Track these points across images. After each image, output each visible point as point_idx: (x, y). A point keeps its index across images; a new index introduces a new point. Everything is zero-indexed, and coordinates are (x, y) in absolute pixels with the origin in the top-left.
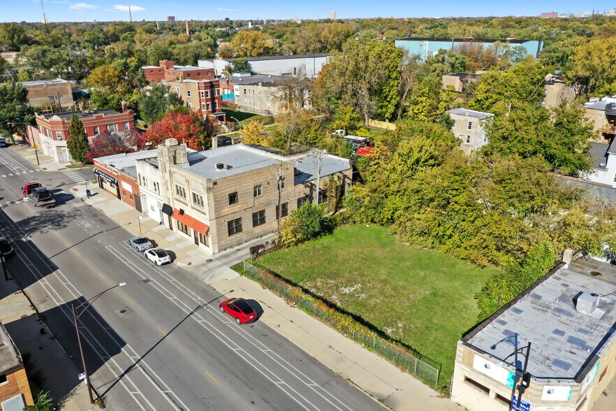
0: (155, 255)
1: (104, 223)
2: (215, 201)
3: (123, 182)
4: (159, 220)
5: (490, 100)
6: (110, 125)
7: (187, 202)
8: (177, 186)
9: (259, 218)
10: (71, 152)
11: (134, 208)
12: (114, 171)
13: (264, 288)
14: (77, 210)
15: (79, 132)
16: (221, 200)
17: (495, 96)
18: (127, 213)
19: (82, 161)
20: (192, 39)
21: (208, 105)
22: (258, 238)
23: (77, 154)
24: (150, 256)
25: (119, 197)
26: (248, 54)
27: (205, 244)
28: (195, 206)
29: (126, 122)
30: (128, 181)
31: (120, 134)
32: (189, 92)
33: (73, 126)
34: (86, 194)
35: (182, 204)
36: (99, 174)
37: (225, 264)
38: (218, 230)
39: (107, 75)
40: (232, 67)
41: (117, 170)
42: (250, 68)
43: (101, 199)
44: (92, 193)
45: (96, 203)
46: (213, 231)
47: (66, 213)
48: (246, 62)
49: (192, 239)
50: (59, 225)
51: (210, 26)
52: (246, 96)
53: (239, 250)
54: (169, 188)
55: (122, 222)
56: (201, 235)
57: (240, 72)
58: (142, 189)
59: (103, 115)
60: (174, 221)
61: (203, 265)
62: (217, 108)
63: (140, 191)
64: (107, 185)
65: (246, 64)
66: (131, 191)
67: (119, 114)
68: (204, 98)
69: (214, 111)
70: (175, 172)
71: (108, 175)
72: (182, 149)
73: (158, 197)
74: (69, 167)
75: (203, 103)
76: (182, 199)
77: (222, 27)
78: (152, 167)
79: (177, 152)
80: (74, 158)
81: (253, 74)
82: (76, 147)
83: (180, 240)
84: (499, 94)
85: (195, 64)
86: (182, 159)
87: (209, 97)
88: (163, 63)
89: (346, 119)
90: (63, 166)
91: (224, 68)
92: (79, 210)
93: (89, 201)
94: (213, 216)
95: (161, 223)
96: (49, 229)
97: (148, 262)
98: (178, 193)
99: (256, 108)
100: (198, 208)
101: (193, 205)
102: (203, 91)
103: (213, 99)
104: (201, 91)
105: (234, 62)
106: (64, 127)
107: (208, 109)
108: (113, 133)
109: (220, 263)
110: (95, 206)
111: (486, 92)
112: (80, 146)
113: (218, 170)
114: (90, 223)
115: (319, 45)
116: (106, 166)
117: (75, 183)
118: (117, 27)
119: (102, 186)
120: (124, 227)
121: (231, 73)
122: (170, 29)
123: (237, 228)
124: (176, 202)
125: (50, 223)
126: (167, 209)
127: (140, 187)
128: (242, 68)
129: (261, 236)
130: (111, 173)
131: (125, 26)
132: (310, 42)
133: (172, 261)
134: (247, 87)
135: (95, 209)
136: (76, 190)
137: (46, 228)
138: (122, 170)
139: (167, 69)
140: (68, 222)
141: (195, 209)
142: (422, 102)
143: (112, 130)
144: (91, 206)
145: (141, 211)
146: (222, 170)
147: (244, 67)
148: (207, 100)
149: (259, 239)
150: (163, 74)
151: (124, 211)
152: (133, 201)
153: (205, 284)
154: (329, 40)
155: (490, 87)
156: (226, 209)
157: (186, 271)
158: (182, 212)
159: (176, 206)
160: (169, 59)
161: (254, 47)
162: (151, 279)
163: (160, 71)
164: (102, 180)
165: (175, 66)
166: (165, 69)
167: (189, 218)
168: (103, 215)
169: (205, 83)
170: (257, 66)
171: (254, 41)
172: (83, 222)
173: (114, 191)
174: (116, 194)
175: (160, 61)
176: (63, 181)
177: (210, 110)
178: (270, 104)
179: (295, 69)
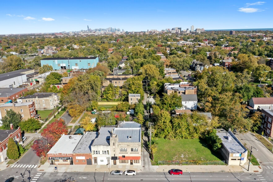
1: (88, 174)
3: (76, 157)
8: (120, 149)
11: (86, 165)
12: (69, 154)
25: (72, 164)
27: (136, 163)
30: (83, 155)
32: (21, 110)
36: (53, 159)
49: (129, 164)
58: (94, 156)
60: (117, 161)
61: (144, 169)
64: (59, 162)
66: (85, 159)
69: (35, 115)
71: (62, 157)
73: (107, 155)
74: (9, 164)
75: (31, 113)
76: (123, 152)
78: (105, 146)
83: (124, 166)
101: (132, 152)
104: (30, 108)
107: (33, 115)
109: (148, 166)
110: (68, 171)
119: (52, 164)
130: (66, 156)
136: (42, 170)
144: (66, 172)
145: (92, 164)
151: (84, 167)
152: (85, 162)
153: (155, 172)
162: (142, 179)
167: (129, 157)
172: (80, 178)
174: (68, 163)
178: (44, 105)
179: (14, 82)
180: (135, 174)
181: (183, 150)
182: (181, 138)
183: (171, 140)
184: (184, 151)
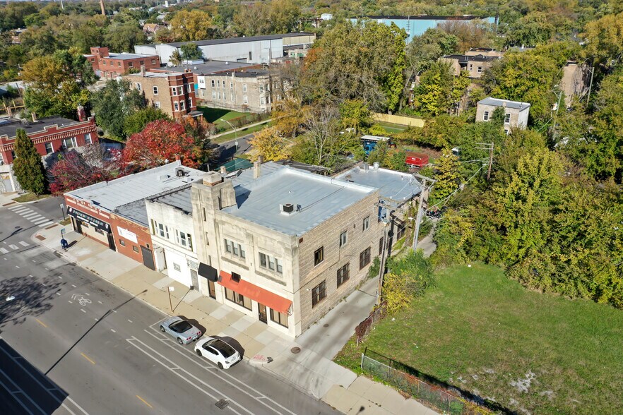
0: (217, 354)
1: (107, 295)
2: (300, 265)
3: (119, 229)
4: (189, 283)
5: (523, 88)
6: (66, 139)
7: (247, 264)
8: (226, 240)
9: (343, 275)
10: (20, 180)
11: (141, 264)
12: (102, 212)
13: (407, 398)
14: (57, 274)
15: (30, 153)
16: (306, 262)
17: (529, 83)
18: (133, 272)
19: (35, 191)
20: (112, 20)
21: (181, 104)
22: (341, 301)
23: (29, 183)
24: (205, 353)
25: (112, 246)
26: (191, 37)
27: (280, 323)
28: (264, 272)
29: (87, 134)
30: (130, 228)
31: (80, 150)
32: (155, 89)
33: (20, 146)
34: (60, 245)
35: (237, 267)
36: (75, 215)
37: (323, 354)
38: (302, 302)
39: (45, 71)
40: (181, 53)
41: (108, 212)
42: (202, 53)
43: (84, 252)
44: (69, 242)
45: (81, 259)
46: (296, 306)
47: (40, 281)
48: (197, 47)
49: (254, 314)
50: (39, 306)
51: (121, 6)
52: (214, 89)
53: (326, 326)
54: (212, 242)
55: (132, 290)
56: (271, 311)
57: (190, 58)
58: (156, 240)
59: (56, 126)
60: (218, 287)
61: (292, 360)
62: (192, 107)
63: (153, 242)
64: (89, 230)
65: (196, 49)
66: (136, 242)
67: (78, 123)
68: (176, 95)
69: (188, 111)
70: (223, 223)
71: (92, 218)
72: (228, 187)
73: (191, 254)
74: (17, 200)
75: (175, 102)
76: (236, 259)
77: (134, 6)
78: (179, 213)
79: (223, 191)
80: (25, 187)
81: (206, 60)
82: (26, 174)
83: (233, 317)
84: (533, 79)
85: (131, 50)
86: (229, 200)
87: (182, 94)
88: (95, 50)
89: (355, 115)
90: (9, 199)
91: (171, 54)
92: (60, 274)
93: (69, 256)
94: (298, 286)
95: (192, 288)
96: (24, 314)
97: (206, 365)
98: (227, 250)
99: (229, 103)
100: (270, 274)
101: (258, 269)
102: (175, 87)
103: (187, 96)
104: (173, 87)
105: (183, 48)
106: (5, 147)
107: (181, 108)
108: (70, 149)
109: (314, 355)
110: (80, 264)
111: (516, 78)
112: (33, 171)
113: (286, 214)
114: (86, 297)
115: (268, 26)
116: (87, 204)
117: (35, 227)
118: (16, 8)
119: (80, 231)
120: (140, 298)
121: (180, 61)
122: (77, 9)
123: (320, 295)
124: (224, 263)
125: (23, 302)
126: (207, 271)
127: (152, 237)
128: (192, 54)
129: (345, 298)
130: (98, 215)
131: (26, 7)
132: (258, 23)
133: (242, 358)
134: (216, 79)
135: (80, 269)
136: (41, 238)
137: (20, 314)
138: (116, 211)
139: (102, 57)
140: (51, 298)
141: (264, 275)
142: (433, 90)
143: (69, 146)
144: (74, 264)
145: (154, 268)
146: (293, 213)
147: (194, 54)
148: (180, 98)
149: (343, 301)
150: (97, 63)
151: (127, 270)
152: (140, 254)
153: (312, 398)
154: (278, 20)
155: (521, 72)
156: (311, 273)
157: (272, 376)
158: (236, 277)
159: (225, 268)
160: (100, 45)
161: (197, 29)
162: (227, 399)
163: (92, 59)
164: (79, 223)
165: (110, 54)
166: (99, 57)
167: (249, 286)
168: (99, 279)
169: (177, 77)
170: (209, 51)
171: (197, 22)
172: (74, 296)
173: (104, 237)
174: (108, 243)
175: (91, 48)
176: (17, 224)
177: (184, 109)
178: (246, 98)
179: (250, 53)
180: (226, 366)
181: (553, 355)
182: (587, 296)
183: (531, 289)
184: (559, 361)
